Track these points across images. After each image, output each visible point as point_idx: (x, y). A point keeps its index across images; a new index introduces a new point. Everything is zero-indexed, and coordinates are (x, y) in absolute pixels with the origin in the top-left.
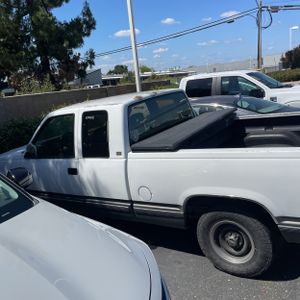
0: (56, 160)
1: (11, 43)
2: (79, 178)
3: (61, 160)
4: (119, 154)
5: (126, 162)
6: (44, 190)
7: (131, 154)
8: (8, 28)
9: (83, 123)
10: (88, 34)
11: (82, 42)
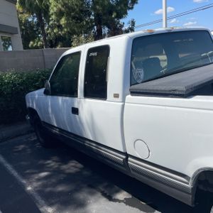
0: (64, 98)
1: (77, 16)
2: (80, 118)
3: (68, 98)
4: (116, 96)
5: (123, 106)
6: (56, 125)
7: (129, 97)
8: (76, 5)
9: (87, 60)
10: (132, 8)
11: (126, 13)
